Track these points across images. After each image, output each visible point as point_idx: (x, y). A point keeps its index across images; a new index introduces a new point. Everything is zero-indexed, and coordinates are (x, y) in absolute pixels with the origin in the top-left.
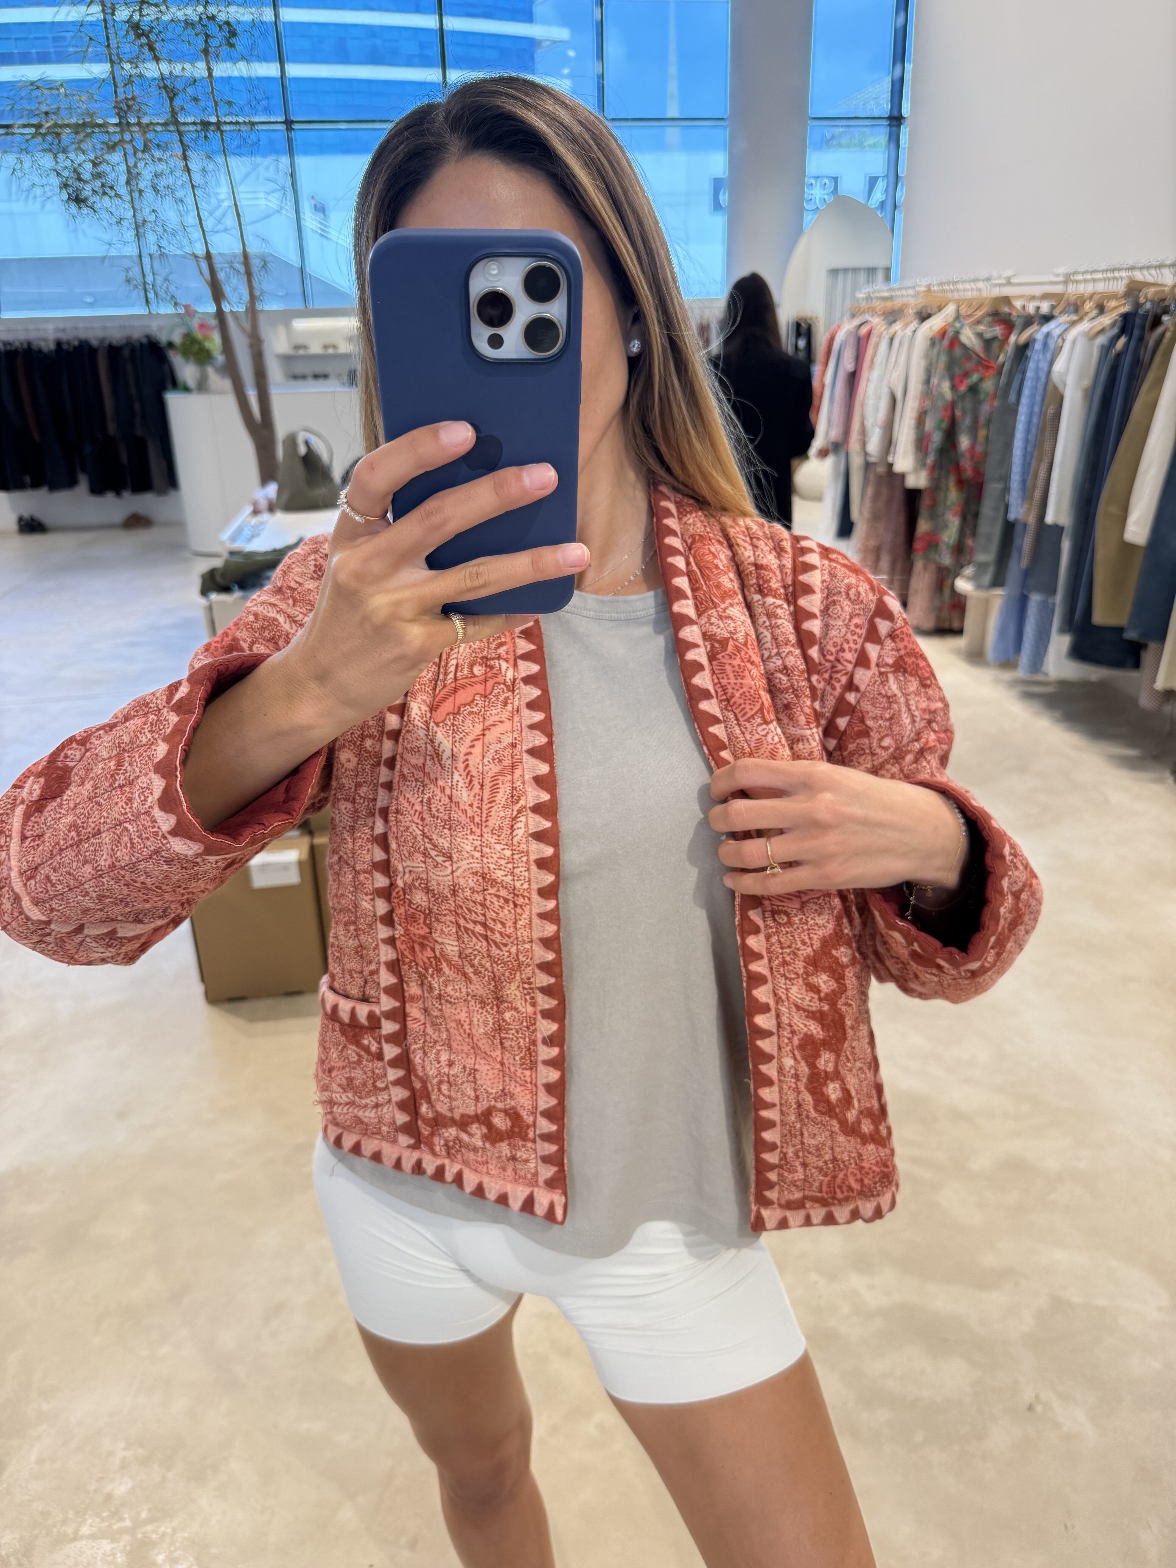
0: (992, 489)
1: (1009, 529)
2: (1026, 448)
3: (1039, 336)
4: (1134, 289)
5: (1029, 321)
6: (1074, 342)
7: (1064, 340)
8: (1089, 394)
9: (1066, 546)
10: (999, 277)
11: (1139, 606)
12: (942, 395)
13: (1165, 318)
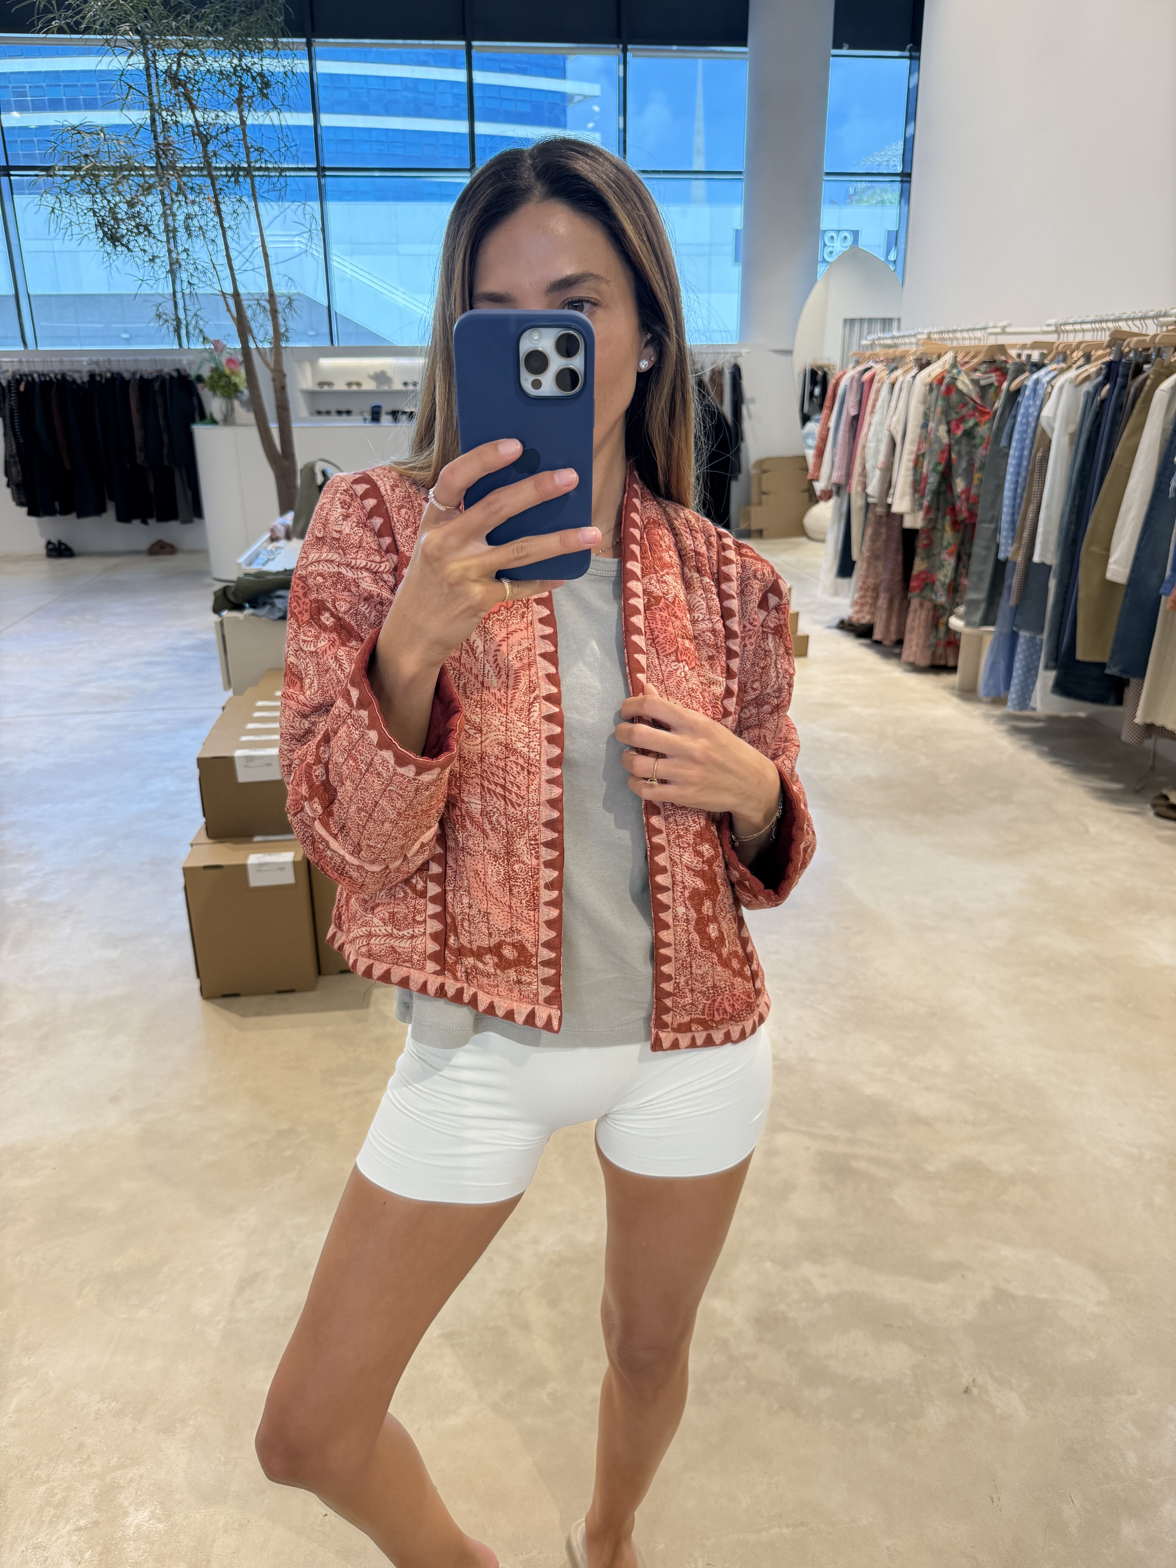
0: (983, 529)
1: (1000, 568)
2: (1016, 490)
3: (1030, 383)
4: (1117, 338)
5: (1020, 369)
6: (1061, 388)
7: (1052, 387)
8: (1074, 438)
9: (1052, 584)
10: (994, 327)
11: (1120, 642)
12: (938, 439)
13: (1146, 367)
